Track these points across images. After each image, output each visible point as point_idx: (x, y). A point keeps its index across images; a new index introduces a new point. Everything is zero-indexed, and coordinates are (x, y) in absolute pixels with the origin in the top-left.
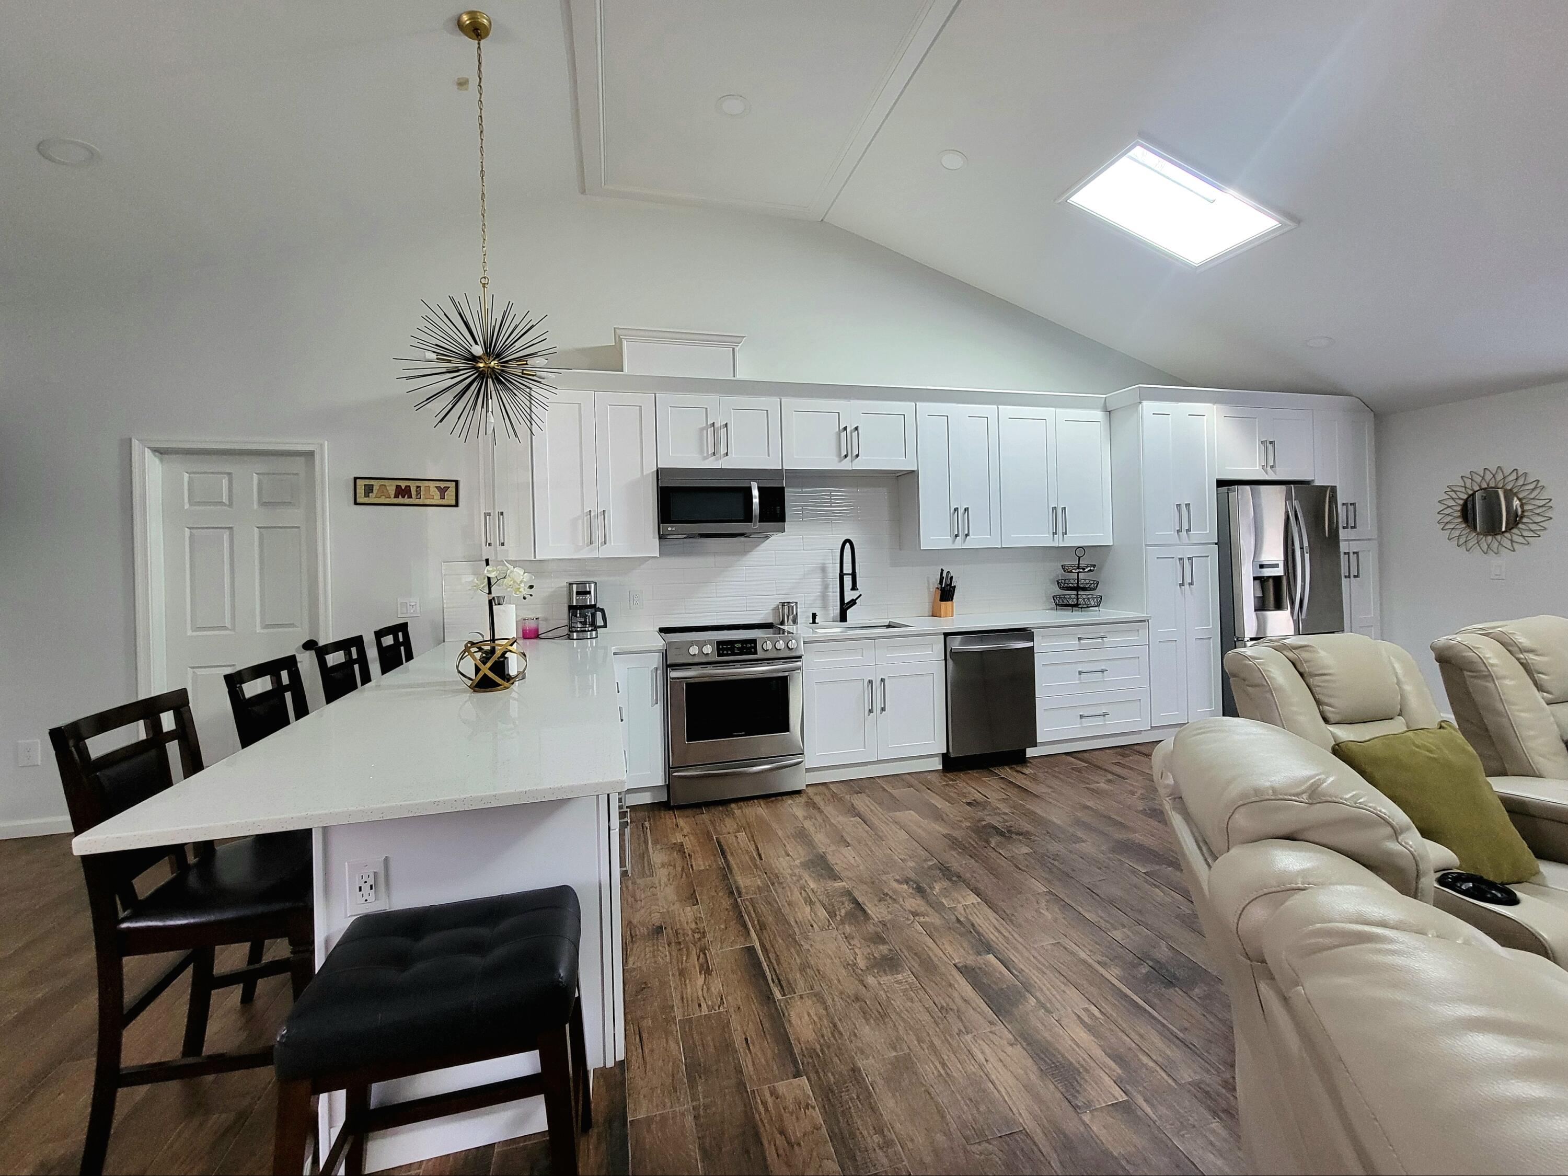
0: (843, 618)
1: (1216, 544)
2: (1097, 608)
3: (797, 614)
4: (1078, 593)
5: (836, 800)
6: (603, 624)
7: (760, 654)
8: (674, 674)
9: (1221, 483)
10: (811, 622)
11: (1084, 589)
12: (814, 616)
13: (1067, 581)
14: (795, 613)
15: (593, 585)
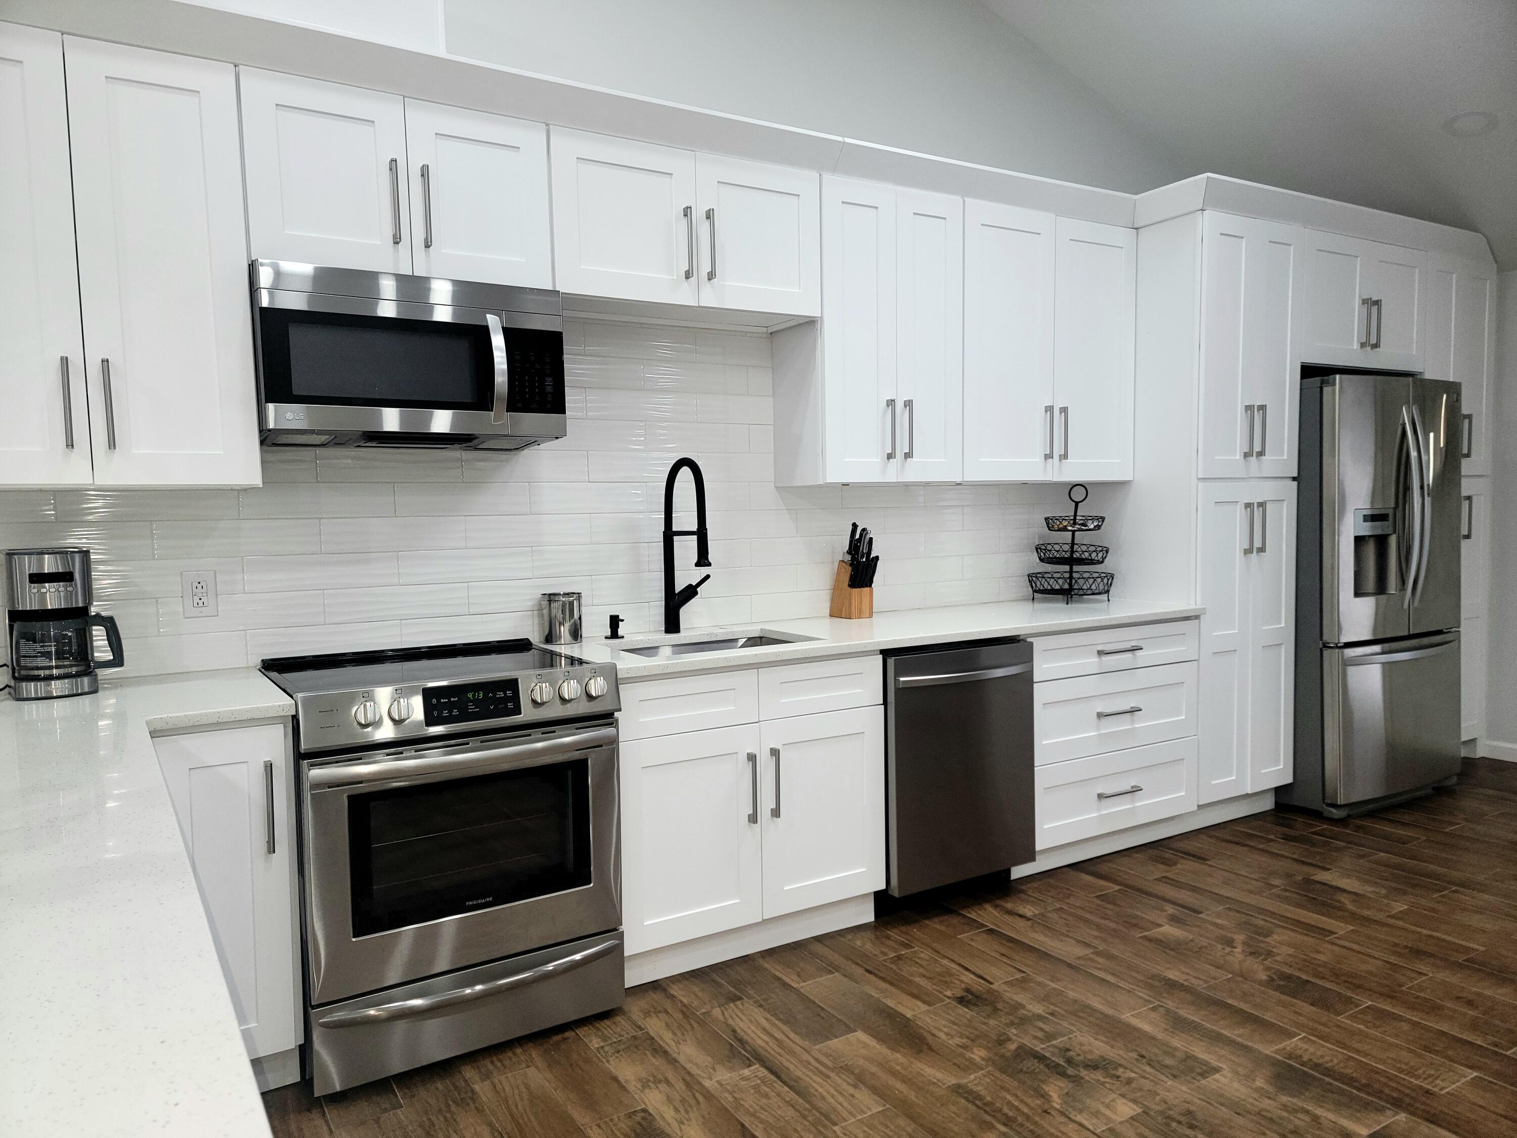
0: (672, 624)
1: (1294, 479)
2: (1104, 597)
3: (580, 618)
4: (1071, 568)
5: (695, 1025)
6: (110, 657)
7: (527, 714)
8: (317, 773)
9: (1308, 371)
10: (609, 634)
11: (1082, 561)
12: (615, 621)
13: (1049, 547)
14: (576, 616)
15: (77, 558)
